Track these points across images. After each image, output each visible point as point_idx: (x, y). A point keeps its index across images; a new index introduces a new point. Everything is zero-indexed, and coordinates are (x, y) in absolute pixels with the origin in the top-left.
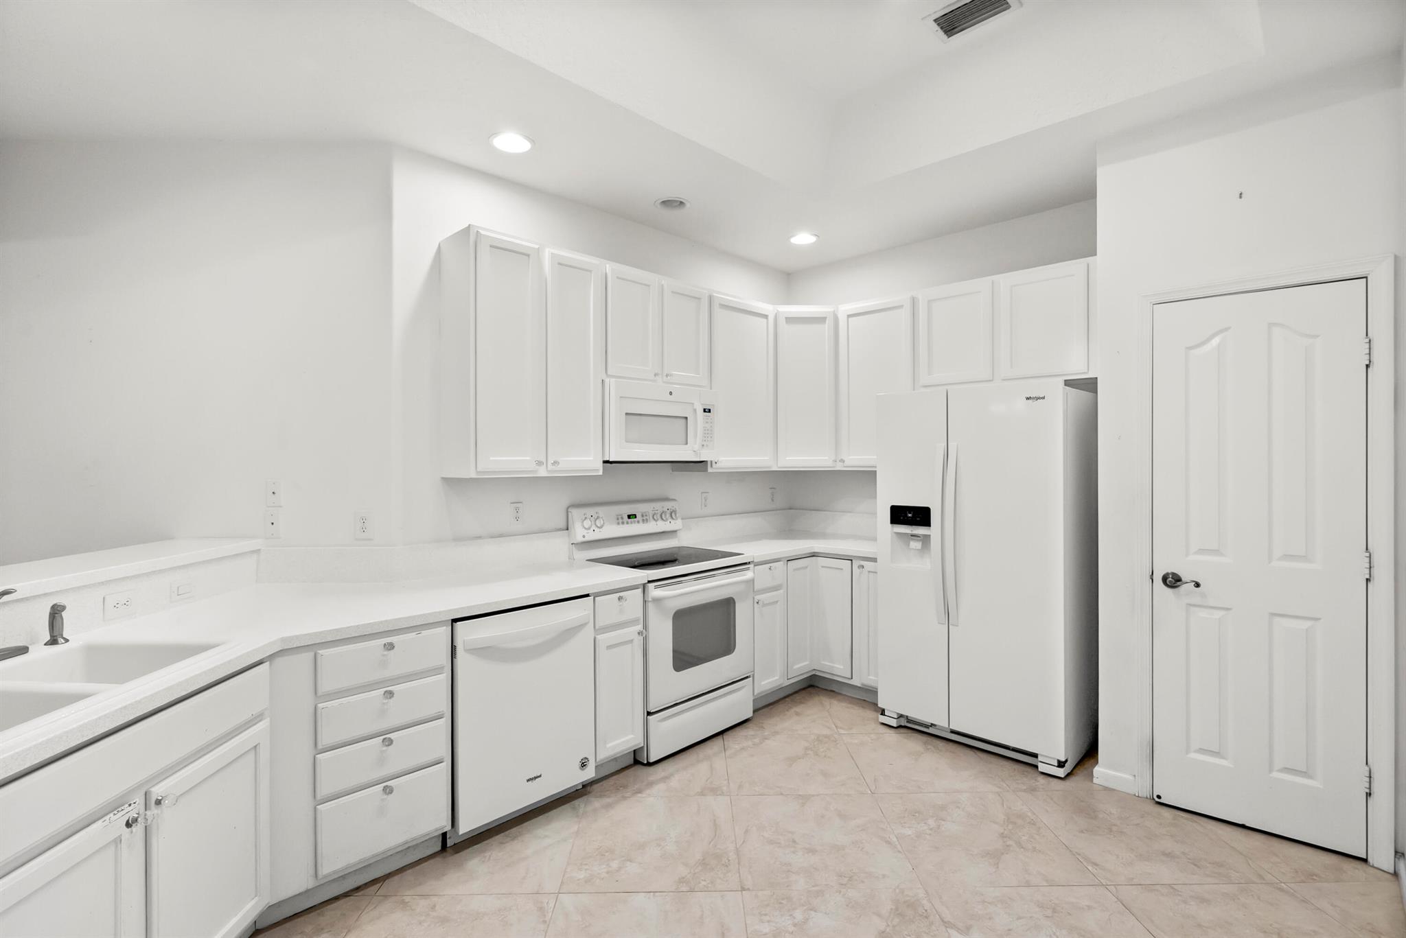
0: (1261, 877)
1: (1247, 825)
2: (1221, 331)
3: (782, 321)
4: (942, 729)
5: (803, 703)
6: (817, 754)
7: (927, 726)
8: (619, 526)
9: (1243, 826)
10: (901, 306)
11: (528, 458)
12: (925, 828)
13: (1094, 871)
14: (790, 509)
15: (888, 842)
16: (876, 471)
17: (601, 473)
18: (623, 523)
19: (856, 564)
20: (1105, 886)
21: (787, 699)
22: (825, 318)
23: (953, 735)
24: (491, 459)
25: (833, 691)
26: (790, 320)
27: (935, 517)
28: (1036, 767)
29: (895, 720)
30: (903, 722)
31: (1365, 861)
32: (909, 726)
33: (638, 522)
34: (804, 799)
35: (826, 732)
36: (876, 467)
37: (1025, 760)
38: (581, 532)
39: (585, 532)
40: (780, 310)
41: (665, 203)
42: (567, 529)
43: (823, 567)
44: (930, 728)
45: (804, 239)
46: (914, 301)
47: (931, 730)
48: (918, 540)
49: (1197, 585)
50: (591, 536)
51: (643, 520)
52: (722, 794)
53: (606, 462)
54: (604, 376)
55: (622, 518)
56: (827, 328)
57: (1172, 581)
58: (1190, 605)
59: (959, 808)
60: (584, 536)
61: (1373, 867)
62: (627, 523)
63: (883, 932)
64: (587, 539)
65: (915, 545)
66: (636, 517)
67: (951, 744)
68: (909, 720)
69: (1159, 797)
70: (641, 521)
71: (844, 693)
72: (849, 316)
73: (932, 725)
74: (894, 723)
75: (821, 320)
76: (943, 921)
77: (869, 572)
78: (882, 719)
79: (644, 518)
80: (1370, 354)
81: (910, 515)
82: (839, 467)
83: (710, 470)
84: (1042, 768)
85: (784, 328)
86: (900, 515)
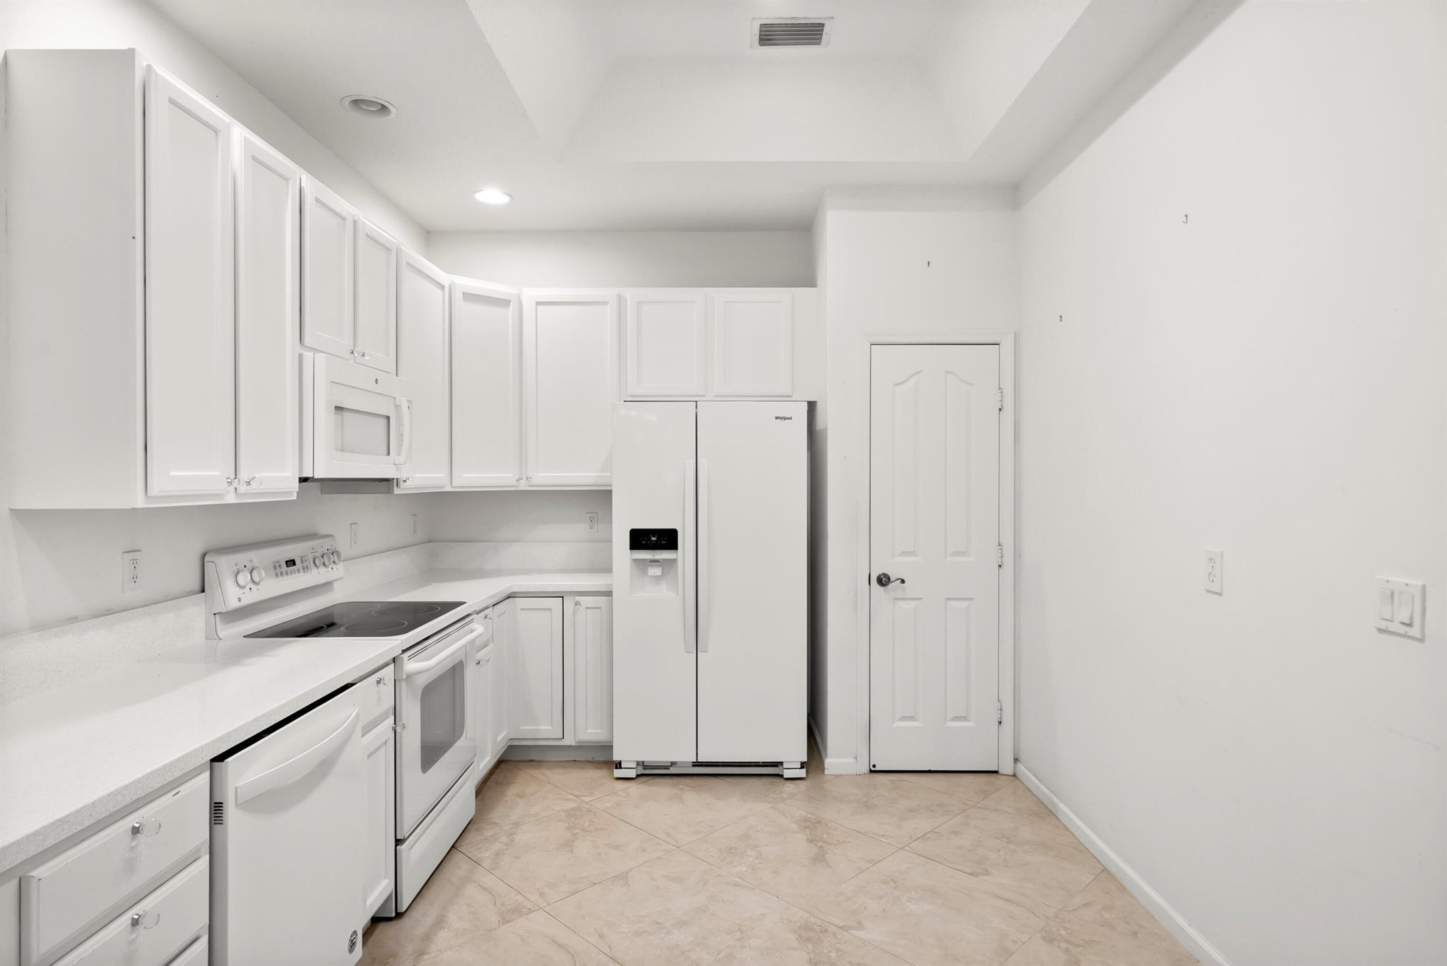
0: (966, 804)
1: (932, 769)
2: (917, 373)
3: (458, 297)
4: (684, 764)
5: (512, 783)
6: (583, 830)
7: (667, 768)
8: (278, 579)
9: (929, 772)
10: (606, 303)
11: (217, 473)
12: (751, 859)
13: (887, 841)
14: (429, 542)
15: (736, 885)
16: (611, 491)
17: (294, 497)
18: (282, 574)
19: (569, 602)
20: (902, 848)
21: (488, 784)
22: (509, 302)
23: (696, 768)
24: (171, 474)
25: (533, 761)
26: (470, 297)
27: (685, 540)
28: (782, 776)
29: (635, 770)
30: (641, 771)
31: (996, 772)
32: (650, 773)
33: (299, 571)
34: (623, 878)
35: (571, 805)
36: (611, 485)
37: (770, 771)
38: (233, 595)
39: (239, 592)
40: (456, 281)
41: (356, 103)
42: (203, 591)
43: (522, 609)
44: (671, 768)
45: (492, 196)
46: (620, 299)
47: (672, 770)
48: (657, 566)
49: (903, 581)
50: (249, 598)
51: (303, 568)
52: (530, 911)
53: (303, 480)
54: (299, 349)
55: (280, 566)
56: (511, 312)
57: (883, 580)
58: (896, 599)
59: (759, 831)
60: (239, 600)
61: (1002, 775)
62: (287, 574)
63: (811, 960)
64: (245, 602)
65: (655, 571)
66: (294, 564)
67: (695, 778)
68: (645, 767)
69: (874, 766)
70: (301, 570)
71: (548, 759)
72: (538, 303)
73: (673, 764)
74: (632, 774)
75: (504, 303)
76: (839, 927)
77: (587, 608)
78: (618, 773)
79: (305, 565)
80: (1001, 401)
81: (654, 539)
82: (523, 486)
83: (396, 491)
84: (787, 774)
85: (461, 306)
86: (640, 539)
